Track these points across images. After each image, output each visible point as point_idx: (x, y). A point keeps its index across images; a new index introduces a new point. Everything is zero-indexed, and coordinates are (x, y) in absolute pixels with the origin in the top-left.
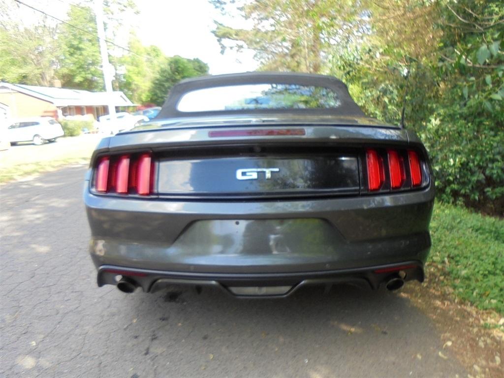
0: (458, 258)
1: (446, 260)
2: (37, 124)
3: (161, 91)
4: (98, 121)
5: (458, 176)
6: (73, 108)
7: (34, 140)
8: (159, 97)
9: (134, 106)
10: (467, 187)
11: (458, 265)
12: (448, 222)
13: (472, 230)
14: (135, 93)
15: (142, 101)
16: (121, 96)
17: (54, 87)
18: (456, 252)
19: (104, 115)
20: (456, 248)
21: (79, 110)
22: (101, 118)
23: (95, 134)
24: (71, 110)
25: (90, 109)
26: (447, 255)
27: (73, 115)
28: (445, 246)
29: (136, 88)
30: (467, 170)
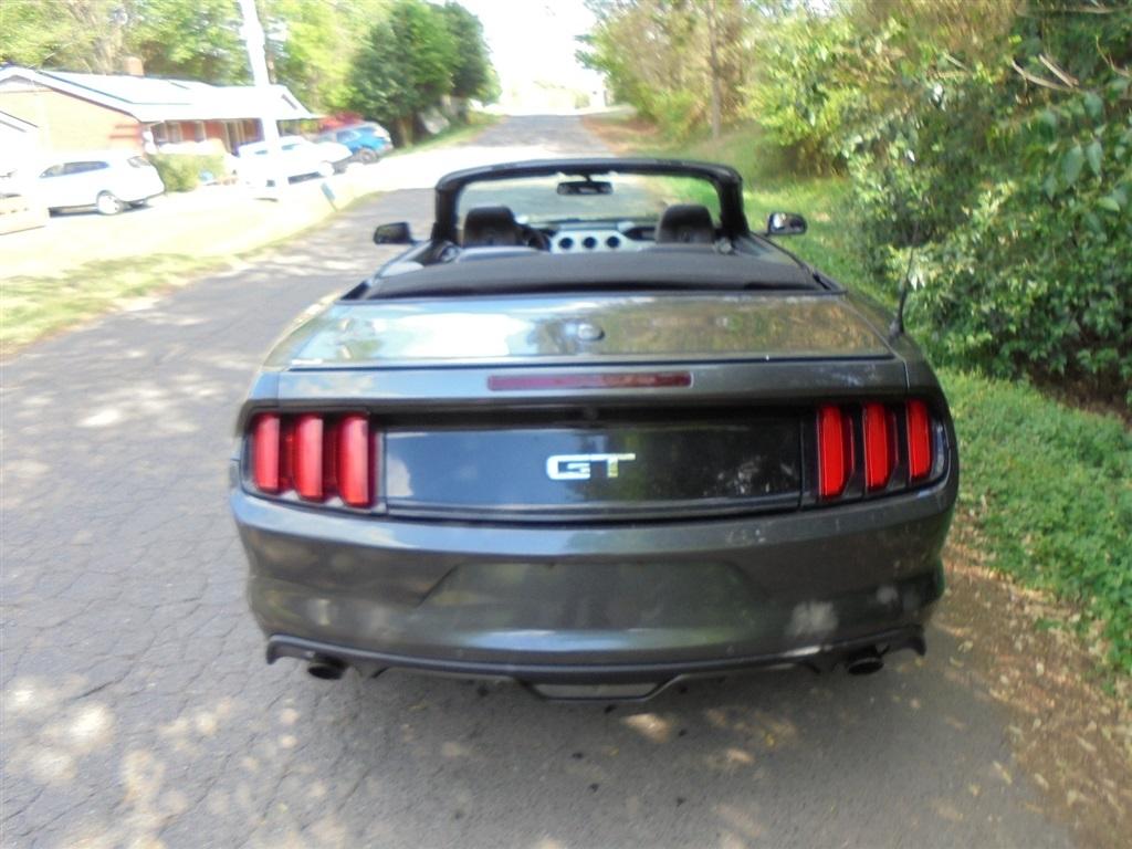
0: (1004, 497)
1: (983, 499)
2: (103, 165)
3: (375, 83)
4: (236, 154)
5: (1027, 325)
6: (176, 127)
7: (100, 203)
8: (369, 97)
9: (313, 120)
10: (1044, 347)
11: (1003, 509)
12: (996, 422)
13: (1041, 440)
14: (314, 86)
15: (331, 106)
16: (284, 97)
17: (127, 74)
18: (1003, 485)
19: (247, 143)
20: (1003, 476)
21: (190, 129)
22: (242, 149)
23: (231, 186)
24: (174, 131)
25: (214, 128)
26: (985, 489)
27: (178, 141)
28: (984, 473)
29: (315, 76)
30: (1047, 312)
